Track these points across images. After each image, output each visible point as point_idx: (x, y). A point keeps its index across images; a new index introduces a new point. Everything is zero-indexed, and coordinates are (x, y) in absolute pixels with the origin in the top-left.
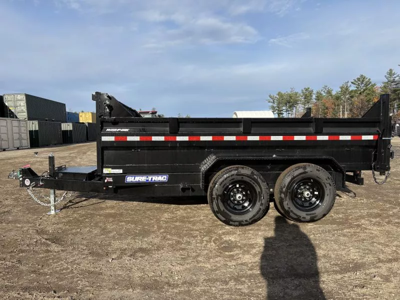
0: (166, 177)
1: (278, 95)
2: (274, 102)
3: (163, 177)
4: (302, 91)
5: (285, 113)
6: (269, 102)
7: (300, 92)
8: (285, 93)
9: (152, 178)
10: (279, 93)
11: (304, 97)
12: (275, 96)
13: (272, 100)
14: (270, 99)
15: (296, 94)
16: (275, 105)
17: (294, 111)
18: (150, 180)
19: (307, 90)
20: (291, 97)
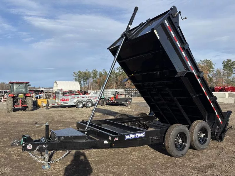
0: (144, 134)
1: (79, 72)
2: (76, 77)
3: (143, 134)
4: (92, 71)
5: (83, 83)
6: (74, 76)
7: (91, 71)
8: (82, 72)
9: (138, 135)
10: (79, 71)
11: (93, 75)
12: (77, 73)
13: (75, 75)
14: (74, 74)
15: (89, 72)
16: (77, 78)
17: (88, 82)
18: (137, 136)
19: (95, 71)
20: (86, 74)
